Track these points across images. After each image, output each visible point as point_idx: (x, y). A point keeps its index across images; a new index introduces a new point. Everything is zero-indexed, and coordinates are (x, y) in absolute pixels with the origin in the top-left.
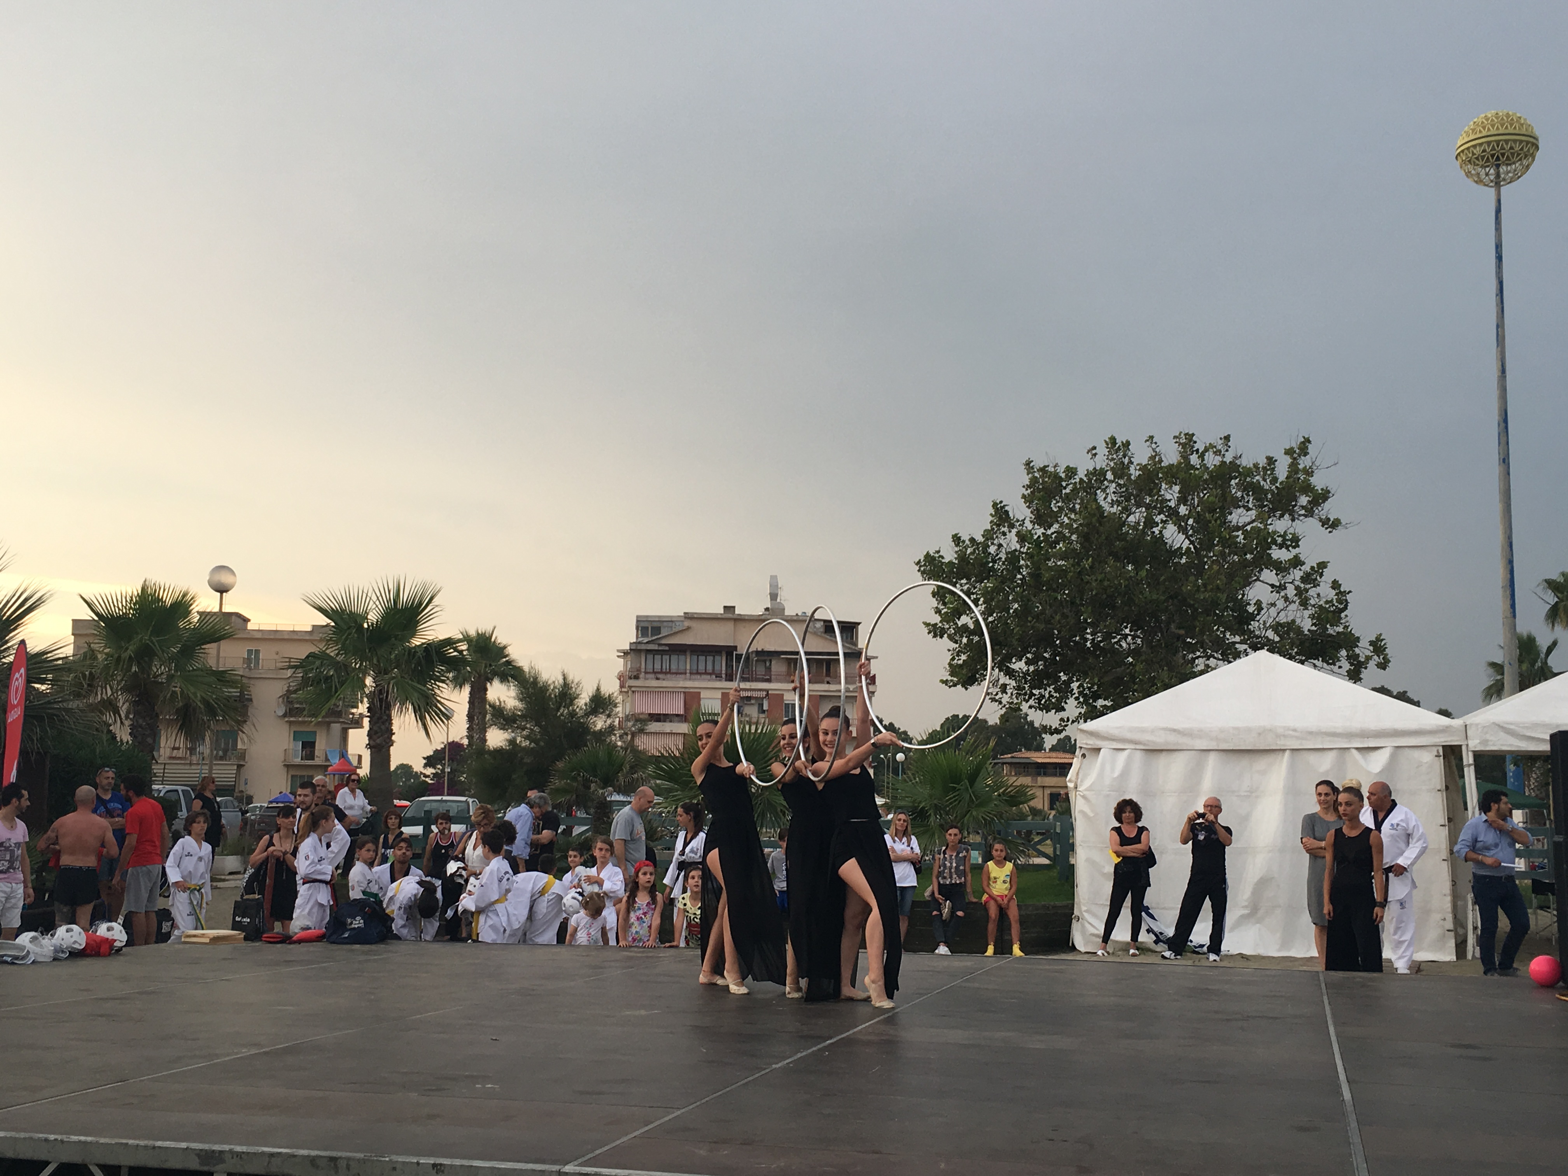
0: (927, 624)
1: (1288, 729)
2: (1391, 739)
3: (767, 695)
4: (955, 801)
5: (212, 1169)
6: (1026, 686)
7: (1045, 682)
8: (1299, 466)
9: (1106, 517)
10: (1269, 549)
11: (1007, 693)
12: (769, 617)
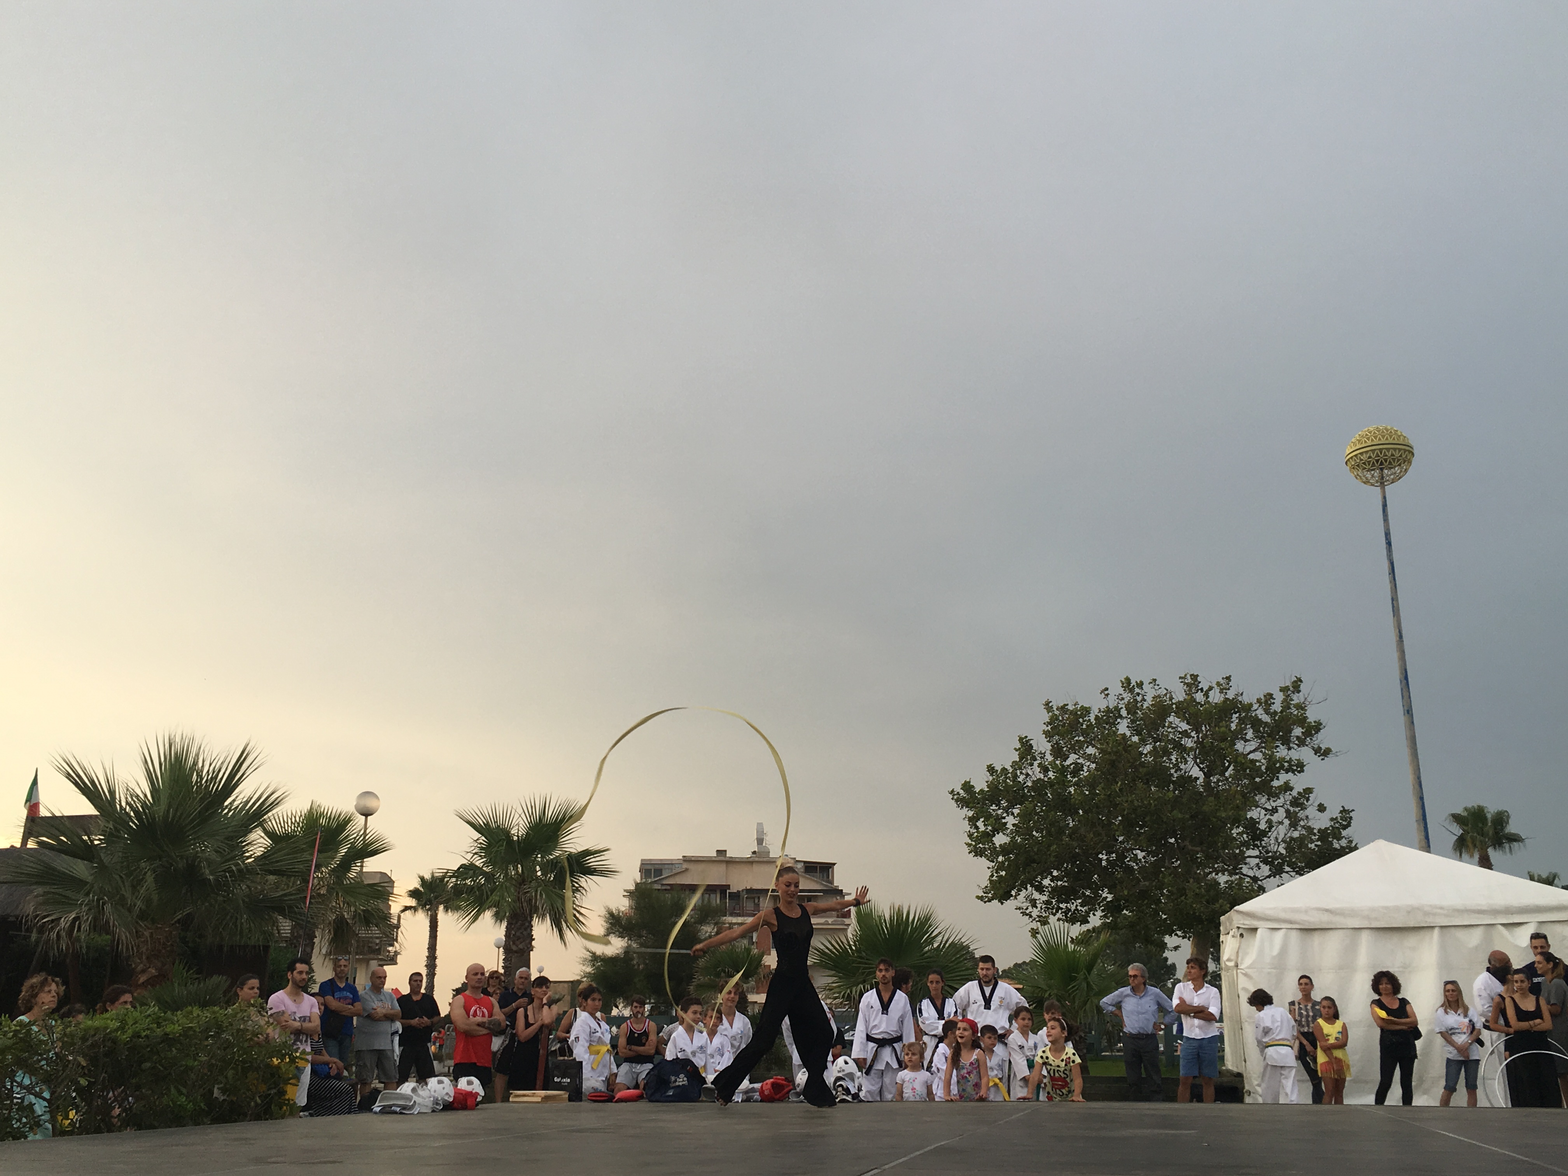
1: (1436, 907)
2: (1534, 915)
4: (1076, 990)
7: (1072, 897)
8: (1292, 702)
9: (1130, 746)
10: (1278, 773)
11: (1037, 907)
12: (757, 859)
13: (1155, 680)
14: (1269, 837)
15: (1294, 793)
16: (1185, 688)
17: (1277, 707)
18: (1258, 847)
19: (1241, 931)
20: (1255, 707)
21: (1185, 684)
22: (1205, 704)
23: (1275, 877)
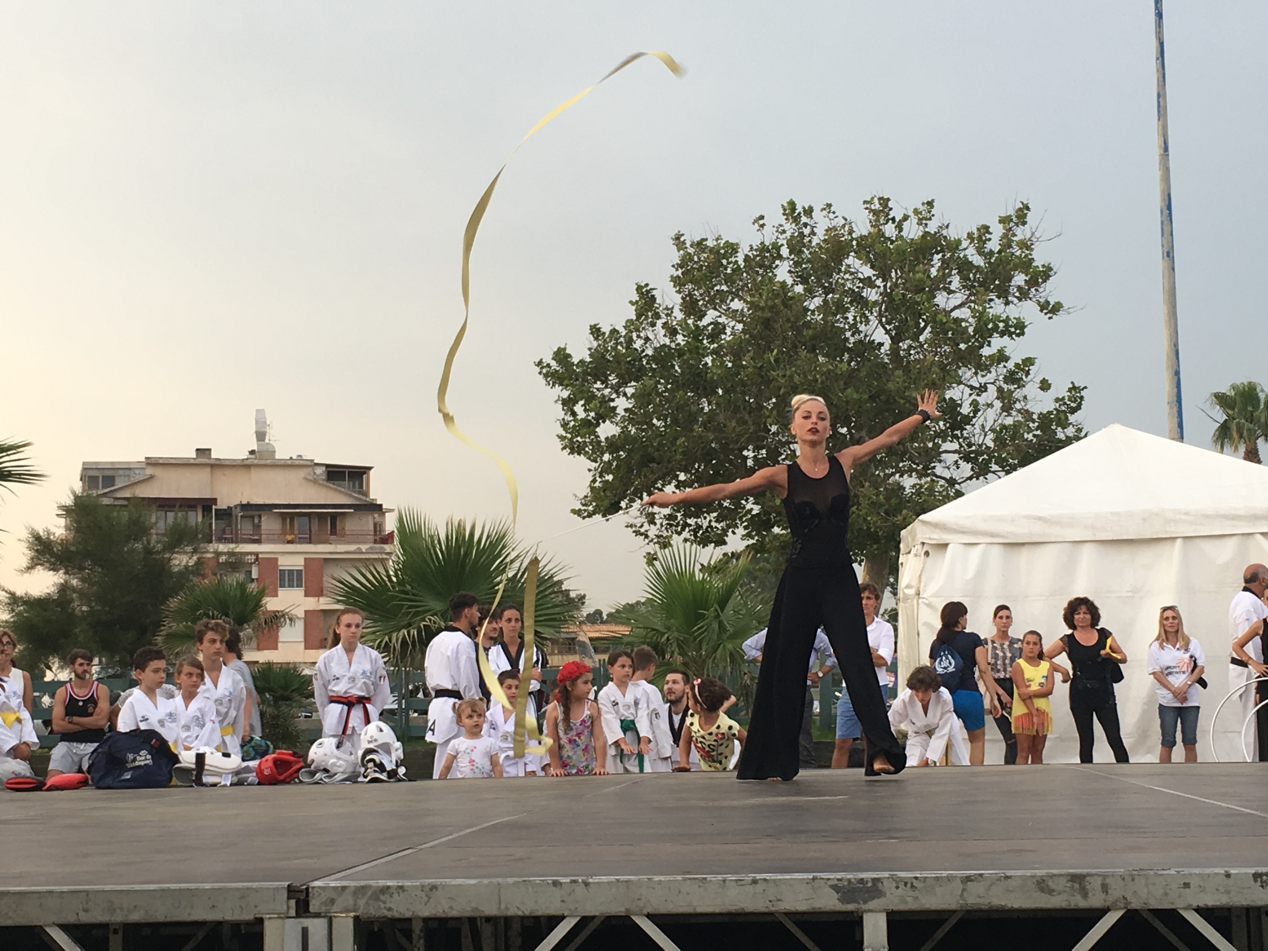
0: (561, 437)
1: (1180, 512)
3: (257, 559)
4: (704, 631)
8: (1014, 239)
9: (791, 298)
10: (990, 337)
11: (655, 524)
12: (256, 462)
13: (829, 206)
14: (973, 425)
15: (1011, 365)
16: (871, 217)
17: (994, 245)
18: (958, 438)
19: (926, 548)
20: (965, 244)
21: (871, 211)
22: (897, 240)
23: (978, 479)
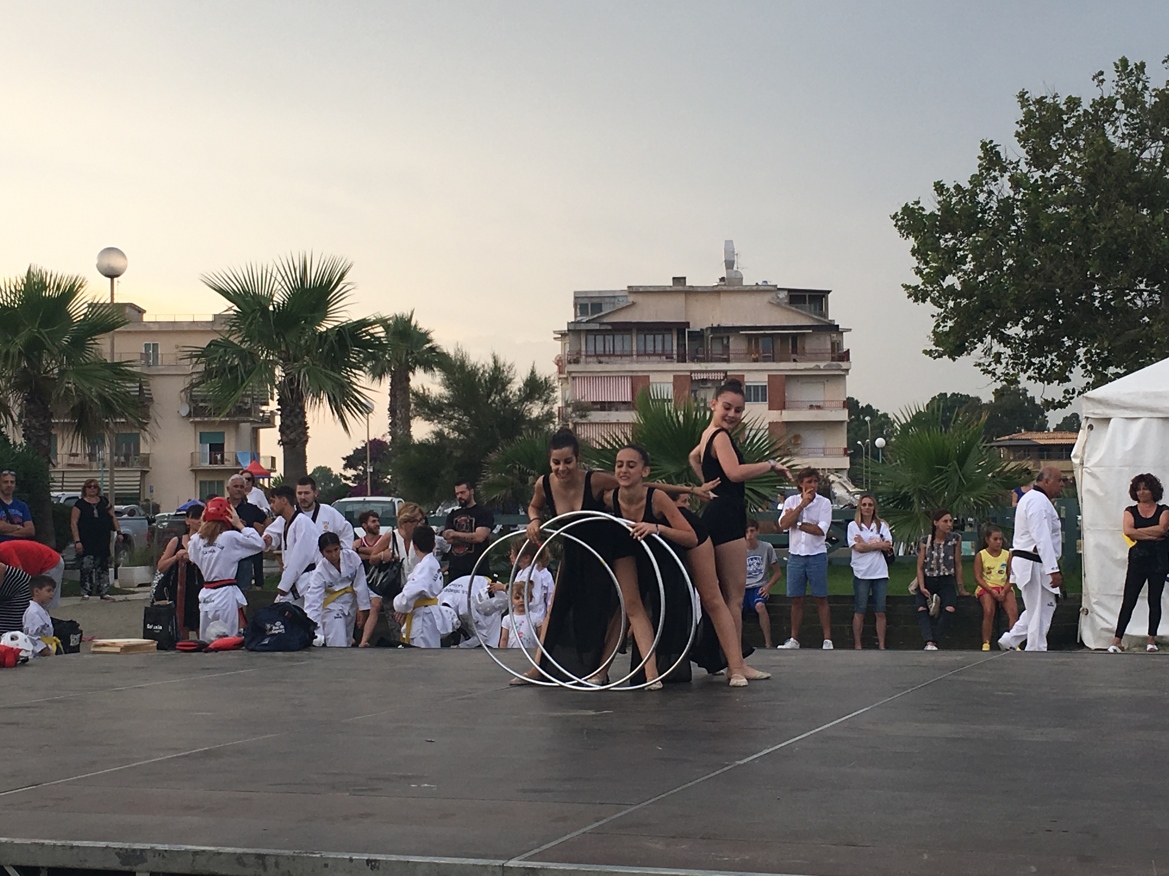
0: (907, 287)
3: (726, 376)
4: (942, 484)
5: (135, 868)
6: (1024, 354)
7: (1046, 349)
12: (725, 288)
